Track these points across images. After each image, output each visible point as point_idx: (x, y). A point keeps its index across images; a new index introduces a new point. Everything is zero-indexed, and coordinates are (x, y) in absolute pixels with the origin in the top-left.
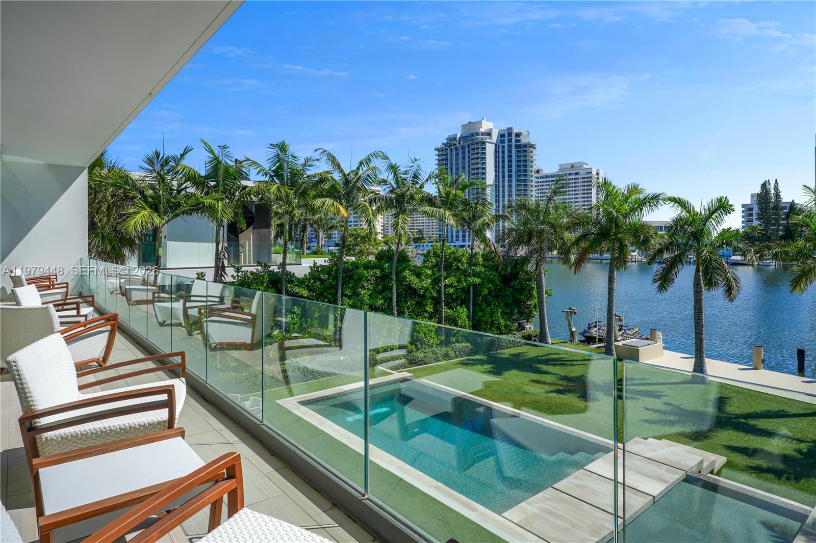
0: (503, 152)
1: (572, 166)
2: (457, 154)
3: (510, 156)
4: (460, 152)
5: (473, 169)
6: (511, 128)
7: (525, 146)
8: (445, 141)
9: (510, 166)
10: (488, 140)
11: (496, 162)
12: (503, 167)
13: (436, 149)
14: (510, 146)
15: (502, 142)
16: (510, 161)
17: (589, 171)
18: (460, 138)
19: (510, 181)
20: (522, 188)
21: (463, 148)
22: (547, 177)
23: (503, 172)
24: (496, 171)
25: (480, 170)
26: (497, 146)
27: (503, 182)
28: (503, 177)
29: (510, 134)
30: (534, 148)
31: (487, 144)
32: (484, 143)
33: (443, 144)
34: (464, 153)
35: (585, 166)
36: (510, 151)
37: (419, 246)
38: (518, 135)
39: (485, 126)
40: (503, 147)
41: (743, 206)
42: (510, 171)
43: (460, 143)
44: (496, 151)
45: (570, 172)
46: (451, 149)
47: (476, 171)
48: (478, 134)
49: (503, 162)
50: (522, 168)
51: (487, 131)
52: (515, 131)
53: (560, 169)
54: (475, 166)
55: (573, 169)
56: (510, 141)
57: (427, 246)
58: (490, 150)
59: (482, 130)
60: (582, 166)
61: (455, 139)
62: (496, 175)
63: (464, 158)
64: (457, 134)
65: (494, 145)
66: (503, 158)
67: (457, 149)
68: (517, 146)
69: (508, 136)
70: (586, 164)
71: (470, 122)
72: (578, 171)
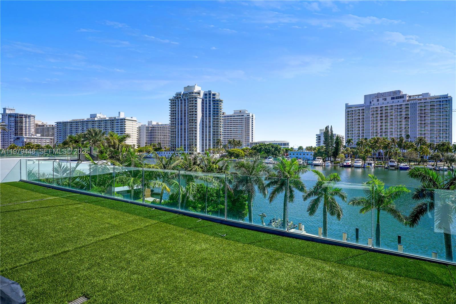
0: (206, 103)
1: (240, 112)
2: (181, 103)
3: (210, 106)
4: (183, 102)
5: (190, 112)
6: (210, 91)
7: (218, 101)
8: (175, 96)
9: (210, 111)
10: (198, 96)
11: (202, 109)
12: (206, 111)
13: (169, 100)
14: (210, 101)
15: (206, 98)
16: (210, 108)
17: (248, 114)
18: (183, 94)
19: (210, 119)
20: (216, 123)
21: (185, 100)
22: (228, 116)
23: (206, 114)
24: (202, 114)
25: (194, 113)
26: (203, 100)
27: (206, 119)
28: (206, 116)
29: (210, 94)
30: (222, 102)
31: (198, 99)
32: (196, 98)
33: (174, 97)
34: (185, 103)
35: (246, 112)
36: (210, 103)
37: (160, 153)
38: (214, 95)
39: (197, 89)
40: (206, 101)
41: (317, 135)
42: (210, 114)
43: (183, 97)
44: (203, 103)
45: (239, 115)
46: (178, 100)
47: (192, 113)
48: (193, 93)
49: (206, 109)
50: (216, 112)
51: (198, 92)
52: (213, 93)
53: (234, 113)
54: (191, 110)
55: (240, 113)
56: (210, 97)
57: (164, 153)
58: (199, 102)
59: (195, 91)
60: (245, 112)
61: (180, 94)
62: (202, 116)
63: (185, 106)
64: (181, 92)
65: (201, 100)
66: (206, 106)
67: (181, 100)
68: (213, 101)
69: (209, 95)
70: (247, 111)
71: (188, 86)
72: (243, 114)
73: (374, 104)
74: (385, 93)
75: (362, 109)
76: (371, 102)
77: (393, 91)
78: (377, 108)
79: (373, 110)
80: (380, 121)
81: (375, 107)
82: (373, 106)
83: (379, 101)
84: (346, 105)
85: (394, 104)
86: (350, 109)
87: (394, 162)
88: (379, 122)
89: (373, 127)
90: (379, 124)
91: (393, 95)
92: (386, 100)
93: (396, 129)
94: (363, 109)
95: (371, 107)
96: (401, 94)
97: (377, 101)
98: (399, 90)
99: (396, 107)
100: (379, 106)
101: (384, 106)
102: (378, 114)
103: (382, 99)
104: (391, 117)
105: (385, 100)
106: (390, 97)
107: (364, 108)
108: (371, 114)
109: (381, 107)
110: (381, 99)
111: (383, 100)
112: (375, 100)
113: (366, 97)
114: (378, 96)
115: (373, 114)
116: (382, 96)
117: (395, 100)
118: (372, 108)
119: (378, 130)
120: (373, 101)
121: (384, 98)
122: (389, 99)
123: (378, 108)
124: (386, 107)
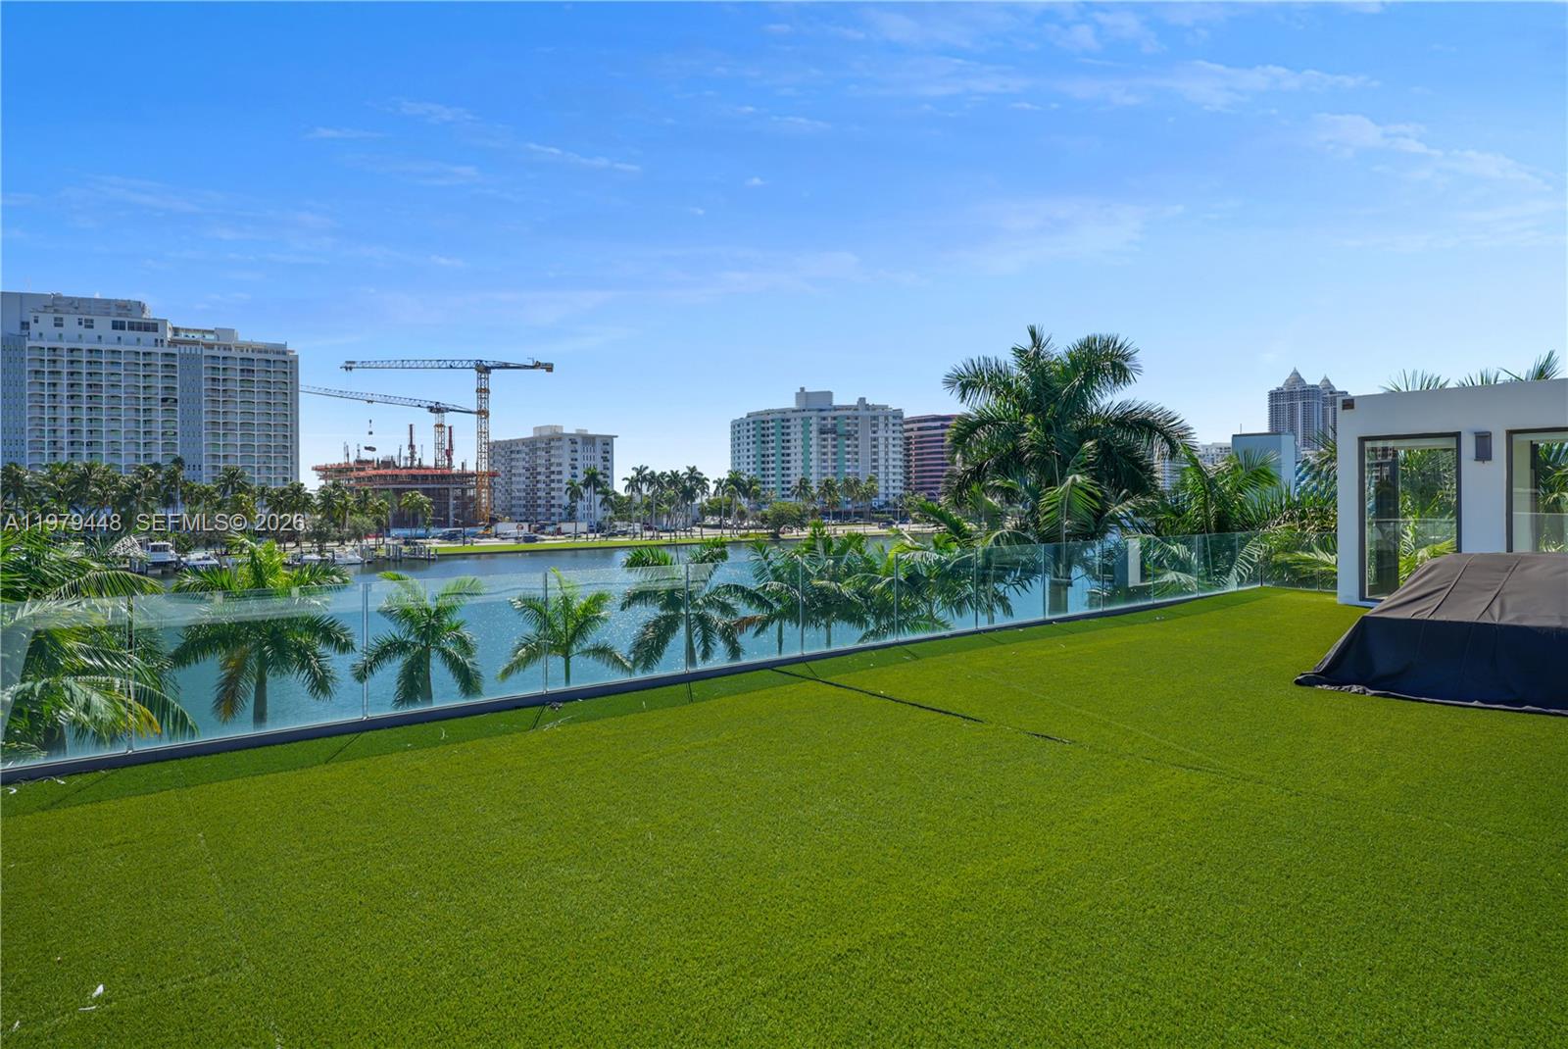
73: (41, 334)
74: (88, 300)
76: (25, 325)
77: (116, 300)
78: (54, 350)
79: (36, 355)
80: (68, 403)
81: (46, 345)
82: (36, 341)
83: (62, 325)
85: (122, 348)
87: (164, 549)
88: (65, 405)
89: (37, 421)
90: (64, 414)
91: (120, 315)
92: (92, 327)
93: (133, 435)
95: (29, 344)
96: (144, 316)
97: (56, 325)
98: (140, 302)
99: (132, 358)
100: (65, 345)
101: (85, 346)
102: (59, 373)
103: (77, 321)
104: (115, 392)
105: (86, 327)
106: (108, 321)
108: (30, 372)
109: (72, 350)
110: (70, 321)
111: (80, 323)
112: (47, 320)
114: (58, 307)
115: (37, 372)
116: (72, 310)
117: (127, 334)
118: (30, 348)
119: (58, 434)
120: (36, 321)
121: (84, 317)
122: (103, 325)
123: (57, 352)
124: (91, 351)
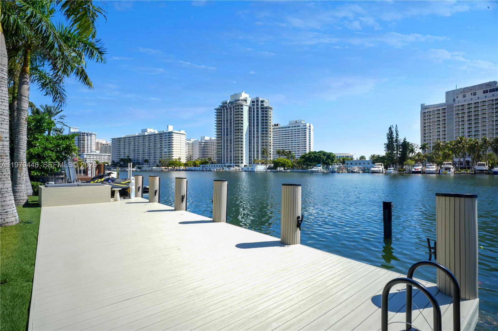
0: (254, 111)
2: (227, 112)
3: (258, 114)
4: (229, 110)
5: (236, 121)
6: (258, 98)
7: (266, 108)
8: (221, 105)
9: (258, 120)
10: (244, 104)
11: (249, 117)
12: (254, 120)
13: (215, 109)
14: (257, 108)
15: (253, 105)
16: (258, 117)
17: (305, 125)
18: (229, 103)
19: (258, 128)
20: (265, 132)
21: (230, 108)
22: (282, 128)
23: (254, 123)
24: (249, 123)
25: (240, 122)
26: (250, 108)
27: (254, 128)
28: (254, 126)
29: (257, 101)
30: (272, 109)
31: (244, 106)
32: (242, 105)
33: (219, 106)
34: (231, 111)
36: (258, 111)
37: (205, 166)
38: (262, 102)
39: (244, 96)
40: (254, 108)
42: (258, 122)
43: (229, 106)
44: (250, 110)
45: (294, 125)
46: (224, 109)
47: (237, 122)
48: (239, 100)
49: (254, 117)
50: (265, 121)
51: (244, 99)
52: (261, 99)
53: (289, 124)
54: (237, 119)
55: (296, 123)
56: (258, 105)
57: (209, 166)
58: (246, 110)
59: (242, 98)
60: (302, 122)
61: (226, 103)
62: (249, 125)
63: (231, 114)
64: (227, 101)
65: (248, 107)
66: (254, 114)
67: (227, 109)
68: (262, 108)
70: (304, 121)
71: (235, 94)
72: (299, 125)
73: (459, 101)
74: (475, 86)
75: (442, 109)
76: (454, 100)
77: (485, 83)
78: (463, 105)
79: (457, 108)
80: (467, 122)
81: (460, 104)
82: (457, 104)
83: (465, 97)
84: (422, 105)
85: (487, 99)
86: (427, 110)
88: (466, 123)
89: (458, 130)
90: (466, 126)
91: (486, 88)
92: (476, 95)
93: (491, 131)
94: (445, 109)
95: (455, 105)
96: (497, 86)
97: (463, 97)
98: (495, 81)
99: (491, 102)
100: (466, 103)
101: (473, 102)
102: (464, 113)
103: (470, 94)
104: (484, 116)
105: (474, 95)
106: (482, 91)
107: (445, 107)
108: (455, 114)
109: (469, 104)
110: (468, 95)
111: (472, 95)
112: (461, 96)
113: (448, 93)
114: (464, 91)
115: (458, 114)
116: (469, 91)
117: (489, 94)
118: (455, 106)
119: (465, 133)
120: (457, 97)
121: (473, 92)
122: (480, 93)
123: (464, 106)
124: (475, 103)
